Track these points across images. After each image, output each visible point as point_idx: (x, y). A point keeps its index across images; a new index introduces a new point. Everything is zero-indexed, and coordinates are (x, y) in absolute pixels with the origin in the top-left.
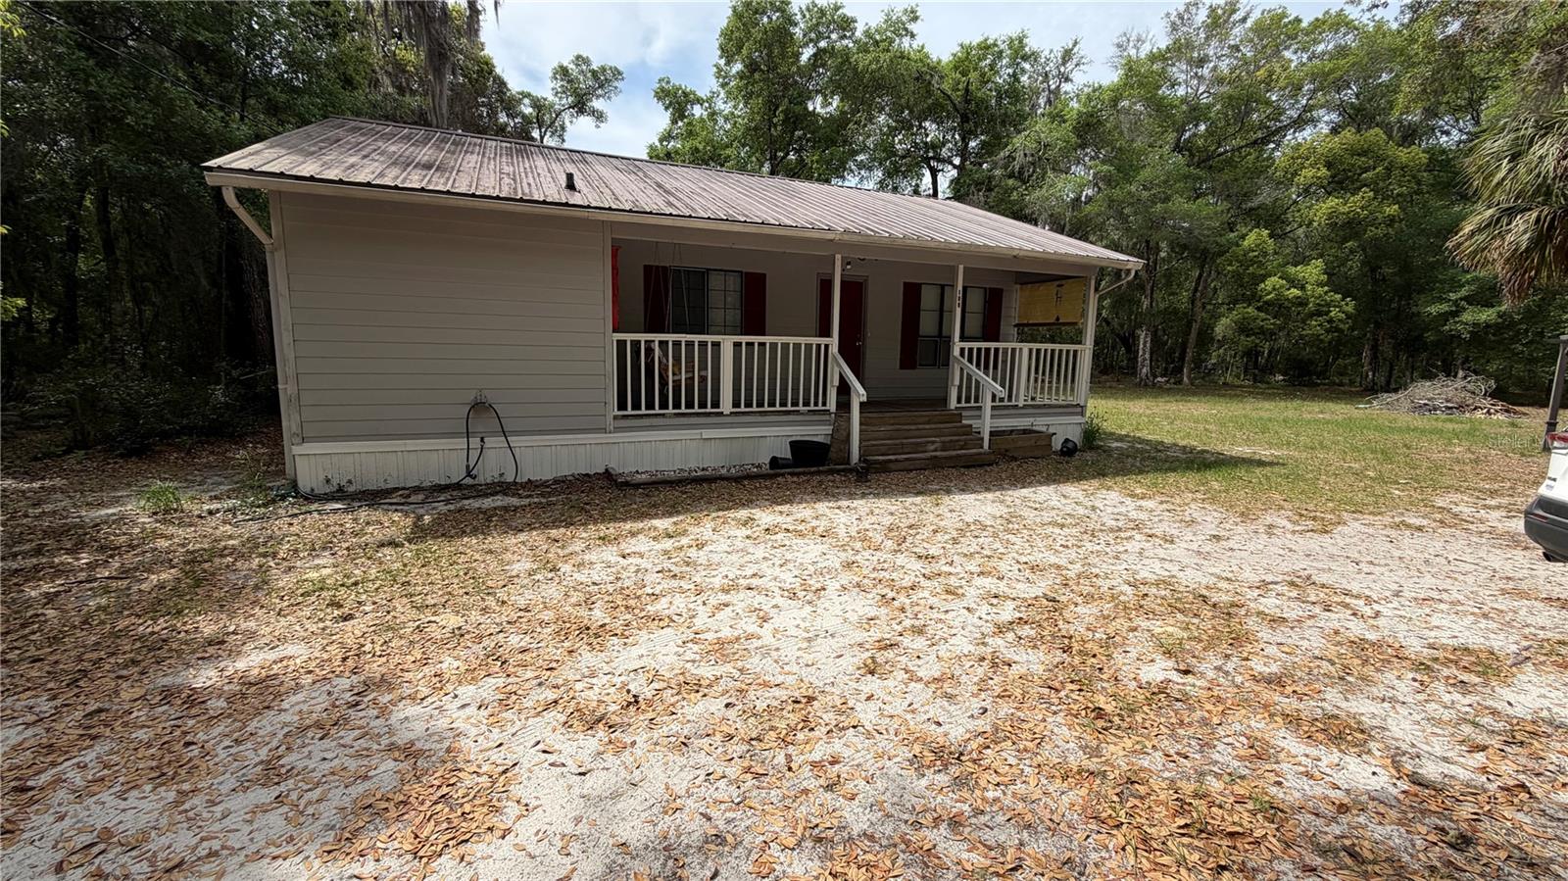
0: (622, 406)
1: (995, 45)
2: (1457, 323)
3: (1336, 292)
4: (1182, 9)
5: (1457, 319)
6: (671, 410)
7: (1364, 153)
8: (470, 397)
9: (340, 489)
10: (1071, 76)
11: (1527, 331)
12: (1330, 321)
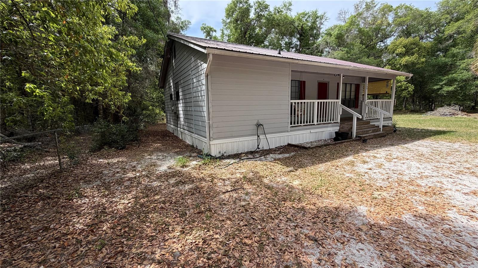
0: (291, 124)
1: (309, 13)
2: (442, 91)
3: (410, 84)
4: (358, 3)
5: (442, 90)
6: (303, 124)
7: (414, 44)
8: (255, 122)
9: (223, 155)
10: (324, 23)
11: (461, 92)
12: (409, 92)
